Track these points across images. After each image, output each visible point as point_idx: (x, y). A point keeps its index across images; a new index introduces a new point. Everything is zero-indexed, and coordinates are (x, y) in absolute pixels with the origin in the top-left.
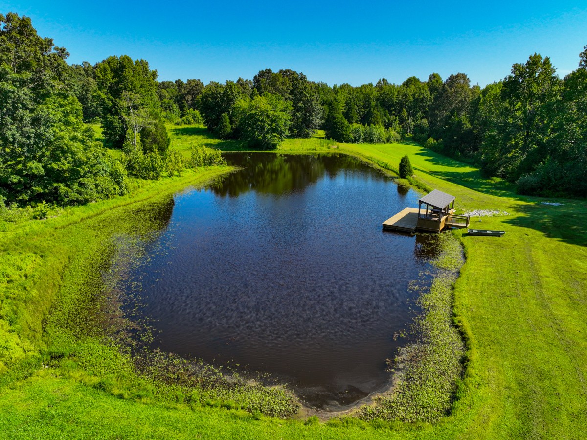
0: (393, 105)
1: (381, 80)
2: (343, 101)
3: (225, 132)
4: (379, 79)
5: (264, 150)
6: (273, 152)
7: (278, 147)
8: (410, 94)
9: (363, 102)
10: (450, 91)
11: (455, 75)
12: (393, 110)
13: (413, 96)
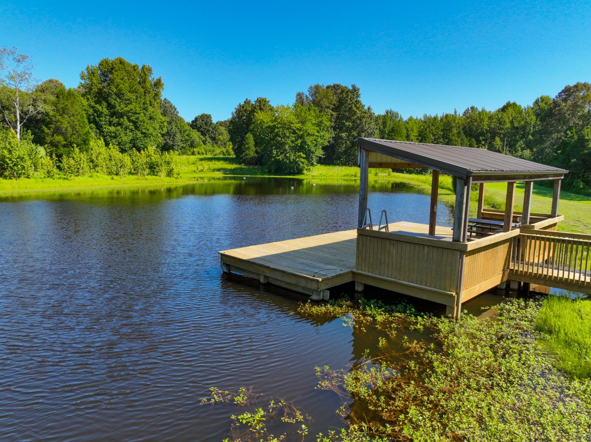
0: (482, 134)
1: (470, 109)
2: (415, 130)
3: (247, 155)
4: (466, 108)
5: (286, 175)
6: (296, 177)
7: (305, 172)
8: (507, 120)
9: (442, 130)
10: (564, 104)
11: (572, 85)
12: (483, 140)
13: (512, 122)
